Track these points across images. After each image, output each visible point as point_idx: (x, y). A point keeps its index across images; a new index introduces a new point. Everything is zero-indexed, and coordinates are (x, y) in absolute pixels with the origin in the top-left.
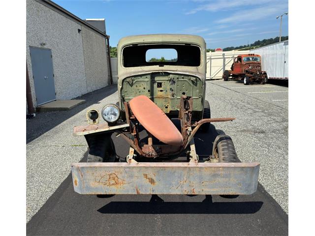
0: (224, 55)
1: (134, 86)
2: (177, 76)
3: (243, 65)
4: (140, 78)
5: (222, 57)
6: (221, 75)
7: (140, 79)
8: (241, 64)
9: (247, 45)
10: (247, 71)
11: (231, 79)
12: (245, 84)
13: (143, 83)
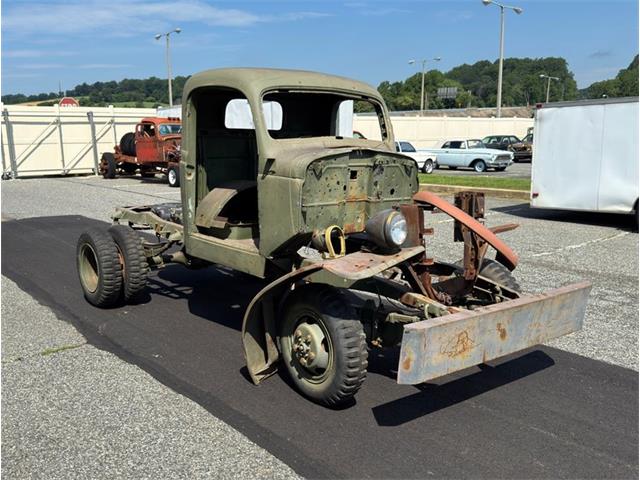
0: (90, 115)
1: (323, 179)
2: (388, 158)
3: (161, 142)
4: (333, 161)
5: (86, 120)
6: (89, 163)
7: (334, 164)
8: (156, 141)
9: (57, 92)
10: (171, 156)
11: (120, 173)
12: (171, 186)
13: (337, 172)
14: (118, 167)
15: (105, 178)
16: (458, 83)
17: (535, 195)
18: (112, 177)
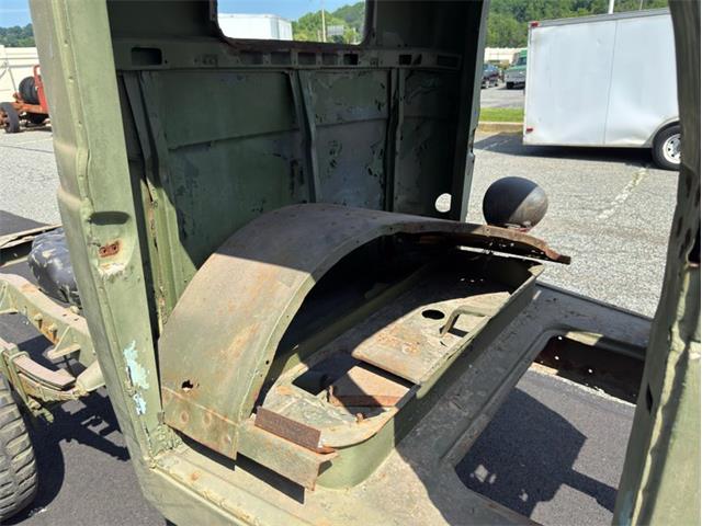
11: (26, 125)
14: (21, 118)
15: (8, 132)
16: (343, 22)
17: (530, 130)
18: (16, 130)
